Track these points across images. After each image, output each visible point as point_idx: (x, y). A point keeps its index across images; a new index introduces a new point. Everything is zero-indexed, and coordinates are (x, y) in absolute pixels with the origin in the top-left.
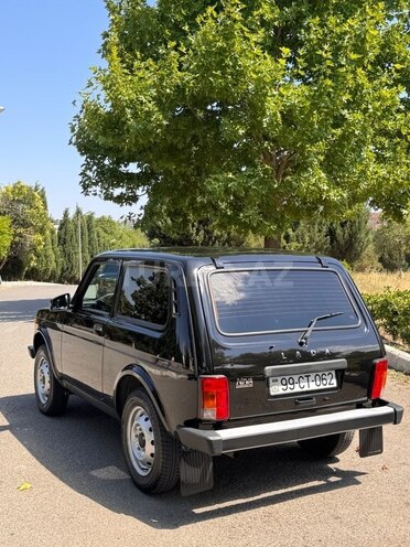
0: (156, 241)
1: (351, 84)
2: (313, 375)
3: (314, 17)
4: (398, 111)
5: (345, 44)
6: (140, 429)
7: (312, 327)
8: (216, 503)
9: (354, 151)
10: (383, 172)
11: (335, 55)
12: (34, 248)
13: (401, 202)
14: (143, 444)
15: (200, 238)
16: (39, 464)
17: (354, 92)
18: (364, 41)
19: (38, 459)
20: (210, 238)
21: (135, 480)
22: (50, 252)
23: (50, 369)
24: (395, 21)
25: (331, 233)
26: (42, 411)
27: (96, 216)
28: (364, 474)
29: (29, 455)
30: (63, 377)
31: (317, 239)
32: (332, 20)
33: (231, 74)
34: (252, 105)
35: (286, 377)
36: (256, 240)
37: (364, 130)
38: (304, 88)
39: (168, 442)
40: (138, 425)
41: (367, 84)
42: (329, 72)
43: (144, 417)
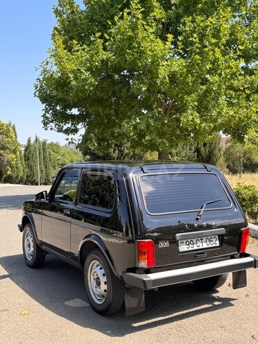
0: (88, 157)
1: (211, 58)
2: (205, 239)
3: (188, 17)
4: (240, 75)
5: (207, 33)
6: (97, 275)
7: (203, 209)
8: (146, 320)
9: (213, 99)
10: (232, 113)
11: (201, 40)
12: (9, 163)
13: (242, 130)
14: (98, 284)
15: (115, 155)
16: (31, 298)
17: (213, 63)
18: (219, 31)
19: (30, 295)
20: (122, 155)
21: (93, 307)
22: (20, 165)
23: (34, 238)
24: (237, 19)
25: (198, 150)
26: (29, 266)
27: (48, 142)
28: (235, 299)
29: (24, 292)
30: (43, 243)
31: (189, 155)
32: (199, 18)
33: (137, 52)
34: (150, 71)
35: (189, 240)
36: (151, 155)
37: (219, 86)
38: (182, 60)
39: (116, 282)
40: (95, 272)
41: (221, 58)
42: (198, 50)
43: (99, 267)
